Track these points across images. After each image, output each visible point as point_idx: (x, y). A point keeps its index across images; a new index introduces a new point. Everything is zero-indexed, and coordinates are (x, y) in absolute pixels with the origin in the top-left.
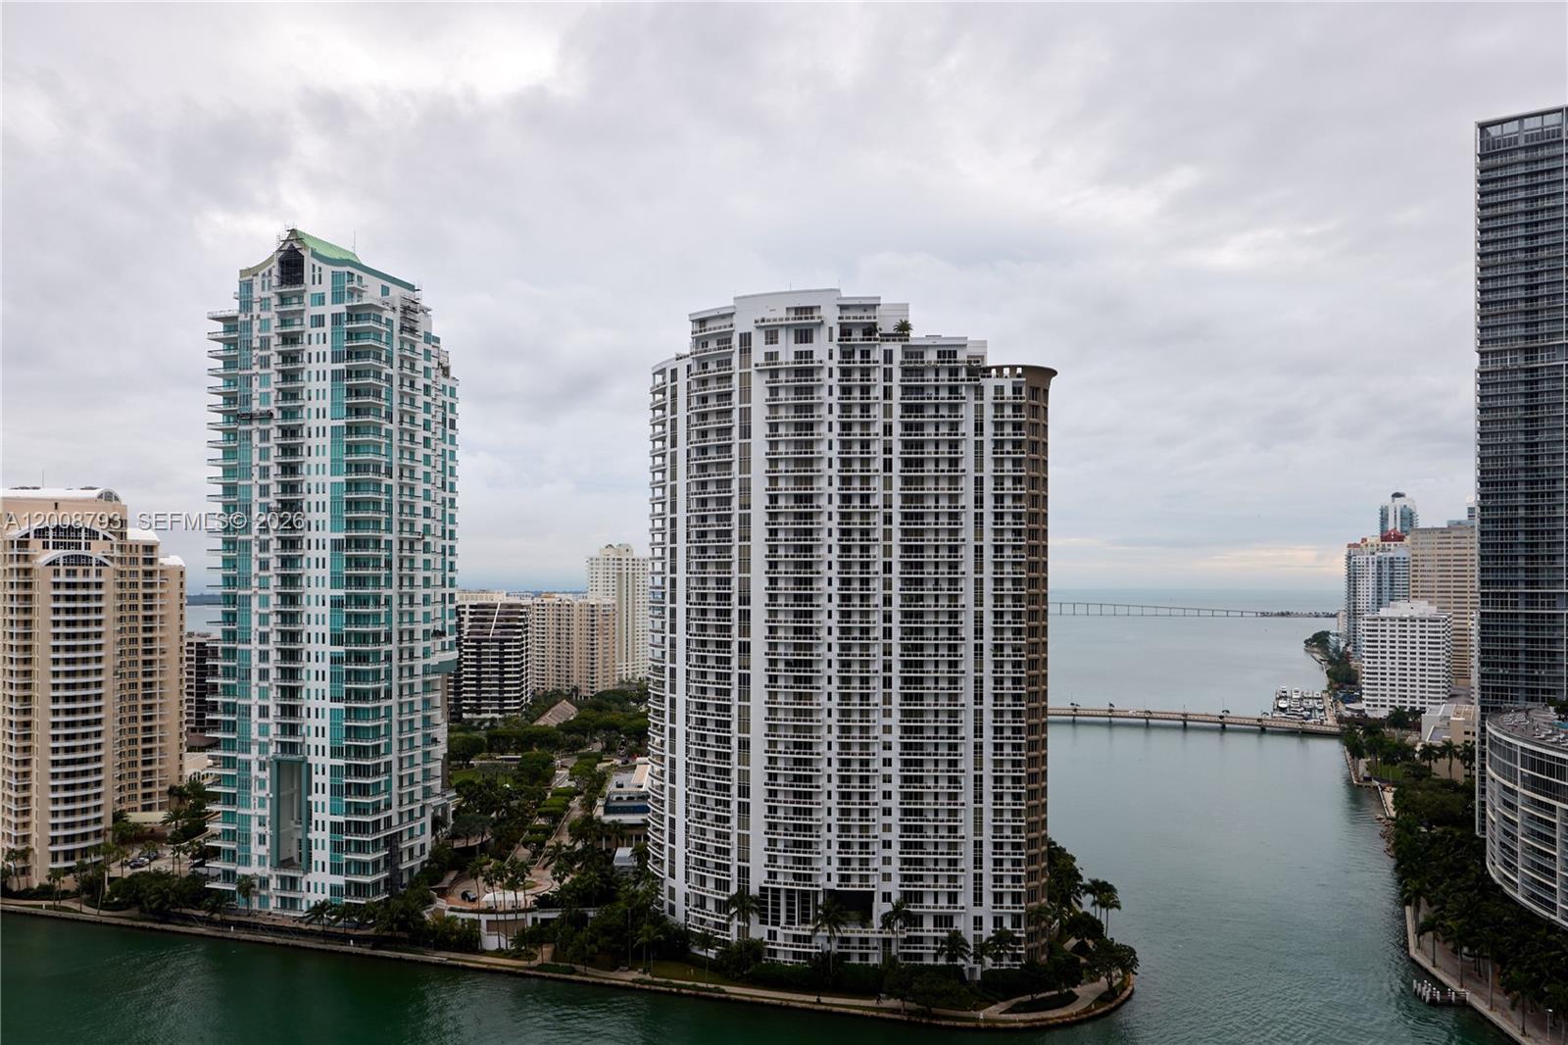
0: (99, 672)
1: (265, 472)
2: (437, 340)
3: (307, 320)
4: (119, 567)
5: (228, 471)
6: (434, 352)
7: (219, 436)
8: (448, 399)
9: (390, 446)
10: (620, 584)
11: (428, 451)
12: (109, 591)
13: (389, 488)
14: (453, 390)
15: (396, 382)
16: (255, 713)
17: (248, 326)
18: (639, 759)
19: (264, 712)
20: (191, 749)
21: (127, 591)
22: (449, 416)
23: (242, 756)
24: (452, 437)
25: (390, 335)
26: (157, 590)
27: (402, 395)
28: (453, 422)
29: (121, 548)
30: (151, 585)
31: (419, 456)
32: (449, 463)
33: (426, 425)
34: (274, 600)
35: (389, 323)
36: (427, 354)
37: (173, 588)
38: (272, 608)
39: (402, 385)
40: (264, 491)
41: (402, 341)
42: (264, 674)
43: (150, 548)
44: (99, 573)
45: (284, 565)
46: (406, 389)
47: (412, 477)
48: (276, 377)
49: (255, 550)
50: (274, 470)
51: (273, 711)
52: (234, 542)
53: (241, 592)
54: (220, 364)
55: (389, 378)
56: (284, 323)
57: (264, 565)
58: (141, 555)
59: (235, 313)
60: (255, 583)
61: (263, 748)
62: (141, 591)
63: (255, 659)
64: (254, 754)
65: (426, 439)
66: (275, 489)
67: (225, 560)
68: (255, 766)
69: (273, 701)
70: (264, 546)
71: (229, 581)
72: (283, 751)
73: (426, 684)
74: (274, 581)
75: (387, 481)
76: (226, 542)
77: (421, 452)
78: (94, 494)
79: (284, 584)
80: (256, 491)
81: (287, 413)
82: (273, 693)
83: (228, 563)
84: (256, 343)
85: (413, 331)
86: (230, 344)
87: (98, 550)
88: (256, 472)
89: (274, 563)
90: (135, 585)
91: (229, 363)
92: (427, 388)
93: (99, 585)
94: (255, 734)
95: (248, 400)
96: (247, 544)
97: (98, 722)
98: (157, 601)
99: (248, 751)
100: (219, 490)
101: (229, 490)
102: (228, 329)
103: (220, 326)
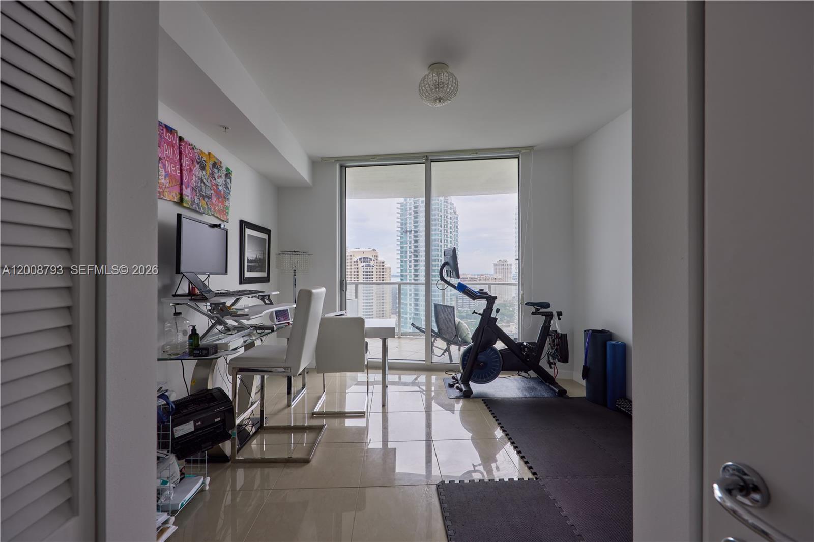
0: (372, 293)
1: (410, 242)
2: (453, 204)
3: (420, 202)
4: (377, 268)
5: (402, 243)
6: (452, 208)
7: (399, 234)
8: (456, 220)
9: (441, 234)
10: (504, 273)
11: (451, 235)
12: (375, 273)
13: (441, 245)
14: (457, 218)
15: (443, 216)
16: (408, 305)
17: (406, 205)
18: (511, 324)
19: (410, 304)
20: (392, 314)
21: (378, 273)
22: (456, 225)
23: (405, 316)
24: (457, 231)
25: (441, 204)
26: (384, 273)
27: (444, 220)
28: (457, 226)
29: (377, 263)
30: (383, 272)
31: (449, 237)
32: (456, 238)
33: (451, 228)
34: (413, 276)
35: (441, 201)
36: (451, 209)
37: (388, 272)
38: (412, 278)
39: (444, 217)
40: (410, 247)
41: (444, 205)
42: (410, 295)
43: (383, 263)
44: (372, 269)
45: (415, 266)
46: (445, 218)
47: (447, 242)
48: (413, 218)
49: (408, 263)
50: (413, 242)
51: (413, 304)
52: (403, 261)
53: (405, 274)
54: (399, 215)
55: (441, 216)
56: (414, 203)
57: (410, 267)
58: (381, 264)
59: (403, 202)
60: (408, 271)
61: (410, 314)
62: (381, 273)
63: (408, 291)
64: (408, 316)
65: (451, 232)
66: (413, 247)
67: (401, 265)
68: (408, 319)
69: (412, 302)
70: (410, 262)
71: (402, 271)
72: (415, 315)
73: (451, 299)
74: (413, 271)
75: (441, 244)
76: (401, 261)
77: (449, 235)
78: (371, 249)
79: (415, 272)
80: (408, 247)
81: (415, 227)
82: (413, 300)
83: (402, 266)
84: (408, 209)
85: (447, 202)
86: (402, 210)
87: (372, 263)
88: (408, 242)
89: (413, 266)
90: (380, 272)
91: (402, 215)
92: (451, 217)
93: (372, 272)
94: (408, 310)
95: (406, 224)
96: (406, 261)
97: (372, 306)
98: (384, 276)
99: (406, 315)
100: (399, 248)
101: (402, 247)
102: (402, 206)
103: (399, 206)
